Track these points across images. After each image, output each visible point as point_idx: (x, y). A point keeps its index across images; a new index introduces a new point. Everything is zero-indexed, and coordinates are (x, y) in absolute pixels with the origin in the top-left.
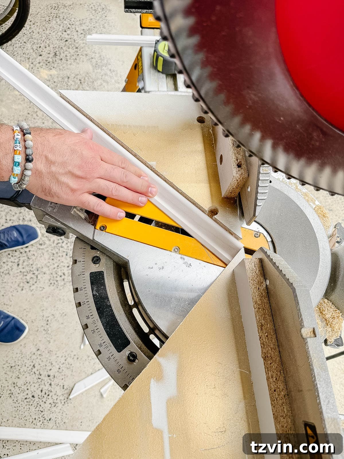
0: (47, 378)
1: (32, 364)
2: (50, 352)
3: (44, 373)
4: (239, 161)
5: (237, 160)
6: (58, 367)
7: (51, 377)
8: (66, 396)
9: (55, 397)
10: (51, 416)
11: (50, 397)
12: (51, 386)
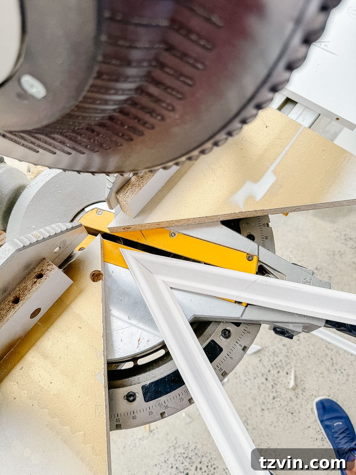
0: (270, 379)
1: (274, 401)
2: (254, 400)
3: (269, 385)
4: (35, 280)
5: (35, 282)
6: (255, 381)
7: (265, 376)
8: (262, 352)
9: (272, 359)
10: (282, 347)
11: (275, 362)
12: (269, 370)
